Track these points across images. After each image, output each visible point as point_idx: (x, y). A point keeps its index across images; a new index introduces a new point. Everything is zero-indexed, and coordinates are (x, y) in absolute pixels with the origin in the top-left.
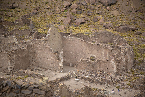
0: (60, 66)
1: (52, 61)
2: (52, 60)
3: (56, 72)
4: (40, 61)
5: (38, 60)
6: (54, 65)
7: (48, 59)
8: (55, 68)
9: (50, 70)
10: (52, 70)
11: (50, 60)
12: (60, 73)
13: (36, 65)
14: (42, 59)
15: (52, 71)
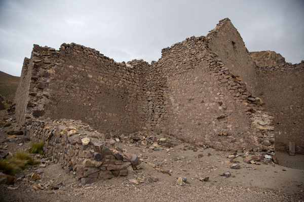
0: (261, 128)
1: (220, 108)
2: (221, 104)
3: (240, 159)
4: (177, 116)
5: (172, 110)
6: (229, 126)
7: (203, 102)
8: (233, 141)
9: (213, 147)
10: (218, 150)
11: (211, 104)
12: (262, 166)
13: (164, 129)
14: (183, 105)
15: (220, 152)
